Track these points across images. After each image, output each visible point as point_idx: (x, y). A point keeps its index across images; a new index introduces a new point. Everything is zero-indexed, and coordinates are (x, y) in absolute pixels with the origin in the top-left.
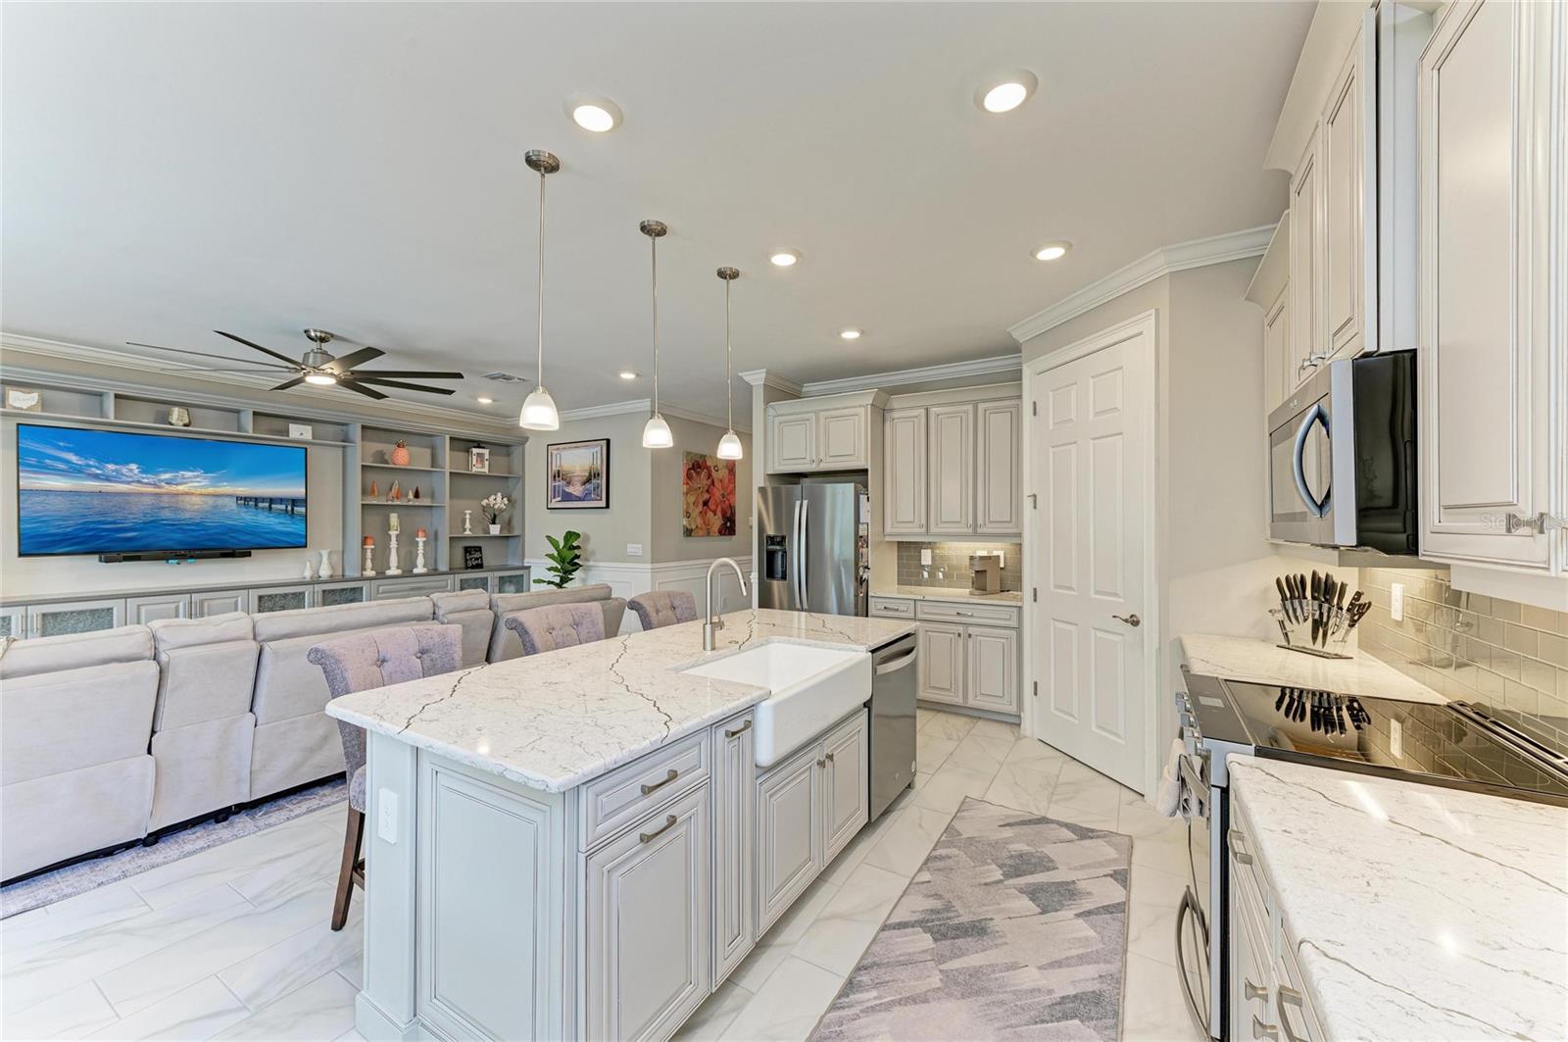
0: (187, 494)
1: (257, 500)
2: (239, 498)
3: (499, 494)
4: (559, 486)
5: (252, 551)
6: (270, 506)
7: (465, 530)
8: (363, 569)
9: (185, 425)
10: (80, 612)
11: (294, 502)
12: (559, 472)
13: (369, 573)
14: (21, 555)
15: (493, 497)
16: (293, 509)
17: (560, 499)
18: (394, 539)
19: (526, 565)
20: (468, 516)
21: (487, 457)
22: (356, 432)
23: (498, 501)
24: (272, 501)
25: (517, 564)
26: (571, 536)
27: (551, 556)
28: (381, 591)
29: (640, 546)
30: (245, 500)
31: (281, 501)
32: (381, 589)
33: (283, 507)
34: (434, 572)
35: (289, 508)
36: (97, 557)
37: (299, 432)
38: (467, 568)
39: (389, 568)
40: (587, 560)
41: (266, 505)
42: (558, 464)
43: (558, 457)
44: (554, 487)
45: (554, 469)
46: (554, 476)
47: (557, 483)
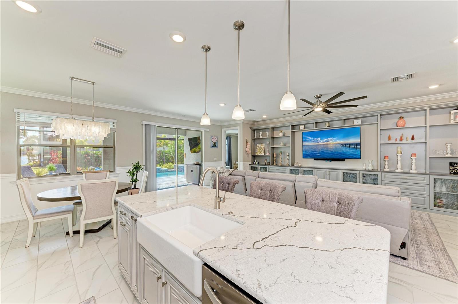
0: (329, 144)
1: (346, 144)
2: (341, 144)
5: (345, 160)
6: (350, 146)
7: (447, 154)
9: (328, 127)
10: (308, 170)
11: (357, 144)
16: (356, 147)
18: (399, 157)
20: (449, 147)
24: (350, 144)
30: (343, 145)
31: (353, 144)
33: (353, 146)
35: (355, 146)
36: (313, 159)
37: (358, 122)
39: (397, 169)
41: (348, 146)
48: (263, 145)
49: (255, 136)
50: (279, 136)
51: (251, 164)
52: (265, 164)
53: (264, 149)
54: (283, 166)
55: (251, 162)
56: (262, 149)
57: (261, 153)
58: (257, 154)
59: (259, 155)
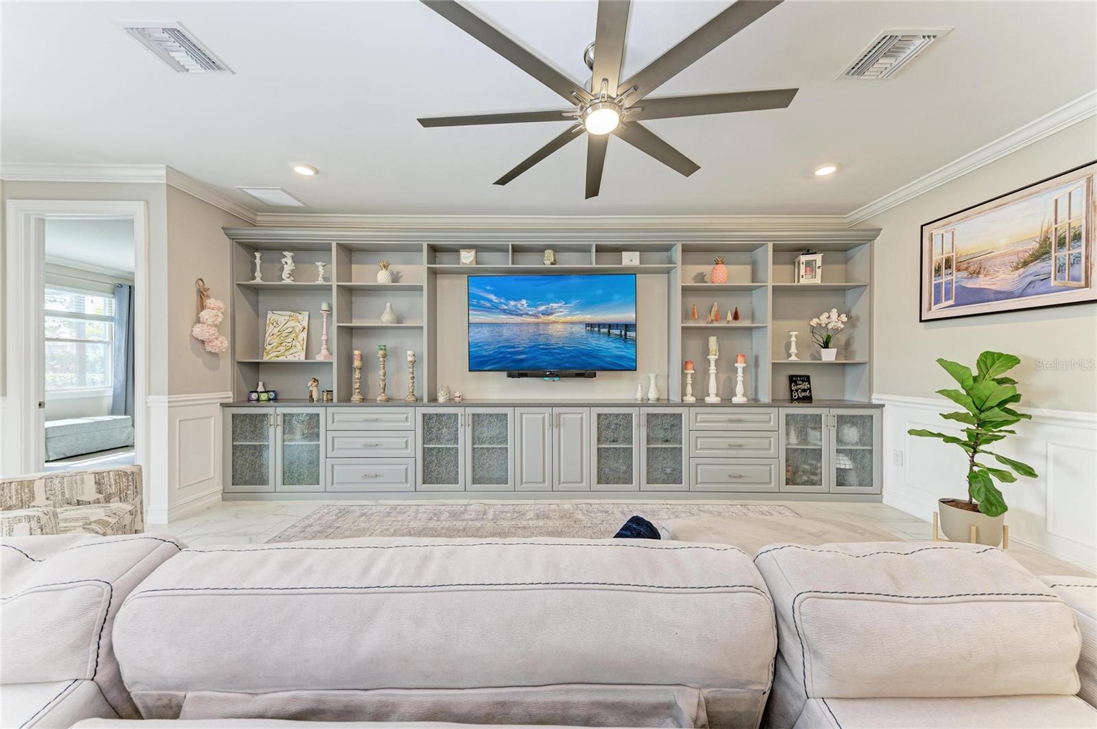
0: (555, 322)
1: (599, 325)
2: (588, 325)
3: (834, 311)
4: (949, 283)
5: (597, 372)
6: (609, 332)
7: (790, 355)
8: (684, 394)
9: (552, 264)
10: (491, 415)
11: (628, 327)
12: (948, 261)
13: (690, 399)
14: (470, 371)
15: (825, 315)
16: (626, 334)
17: (951, 302)
18: (713, 364)
19: (874, 402)
20: (793, 339)
21: (819, 263)
22: (677, 254)
23: (833, 320)
24: (610, 326)
25: (863, 400)
26: (988, 360)
27: (945, 393)
28: (699, 420)
30: (590, 325)
31: (617, 326)
32: (699, 416)
33: (618, 332)
34: (754, 402)
35: (623, 333)
36: (505, 374)
37: (630, 259)
38: (792, 400)
39: (709, 395)
40: (1029, 404)
41: (606, 330)
42: (948, 247)
43: (948, 237)
44: (938, 286)
45: (938, 257)
46: (938, 270)
47: (944, 279)
48: (300, 317)
49: (258, 274)
50: (377, 282)
51: (231, 401)
52: (311, 399)
53: (304, 334)
54: (390, 404)
55: (230, 394)
56: (294, 335)
57: (287, 353)
58: (267, 355)
59: (277, 359)
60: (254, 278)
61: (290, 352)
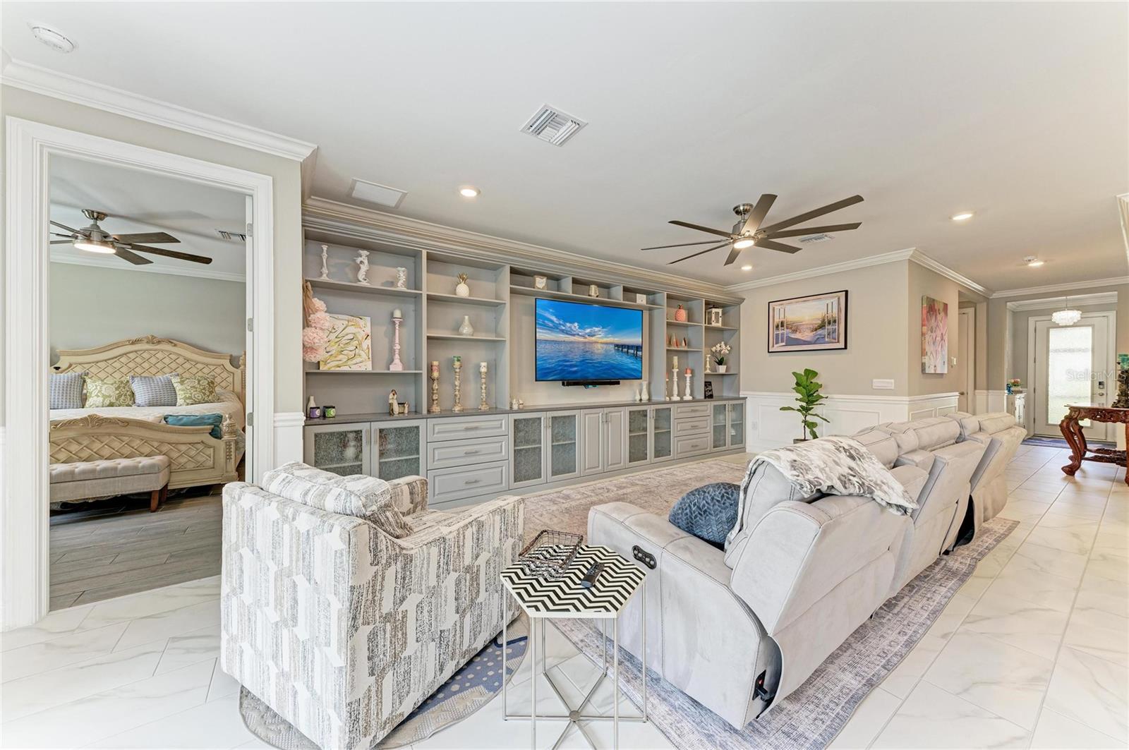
0: (596, 342)
1: (623, 346)
2: (617, 345)
3: (723, 343)
4: (782, 334)
5: (621, 381)
6: (628, 351)
7: (706, 369)
8: (670, 394)
10: (564, 417)
11: (637, 348)
12: (782, 323)
13: (676, 398)
14: (536, 380)
15: (719, 345)
16: (637, 353)
17: (784, 344)
18: (675, 374)
19: (741, 396)
21: (720, 315)
22: (662, 298)
23: (724, 349)
24: (628, 347)
25: (732, 395)
26: (810, 373)
28: (678, 411)
29: (893, 381)
30: (620, 347)
31: (632, 347)
33: (632, 351)
34: (694, 400)
35: (635, 352)
37: (641, 299)
38: (706, 397)
39: (685, 395)
41: (626, 350)
42: (782, 316)
43: (782, 311)
44: (777, 335)
45: (777, 320)
46: (777, 327)
47: (780, 332)
48: (362, 323)
49: (325, 270)
50: (455, 294)
52: (391, 413)
53: (368, 342)
56: (357, 342)
57: (349, 363)
58: (325, 364)
59: (338, 369)
60: (321, 274)
61: (354, 361)
